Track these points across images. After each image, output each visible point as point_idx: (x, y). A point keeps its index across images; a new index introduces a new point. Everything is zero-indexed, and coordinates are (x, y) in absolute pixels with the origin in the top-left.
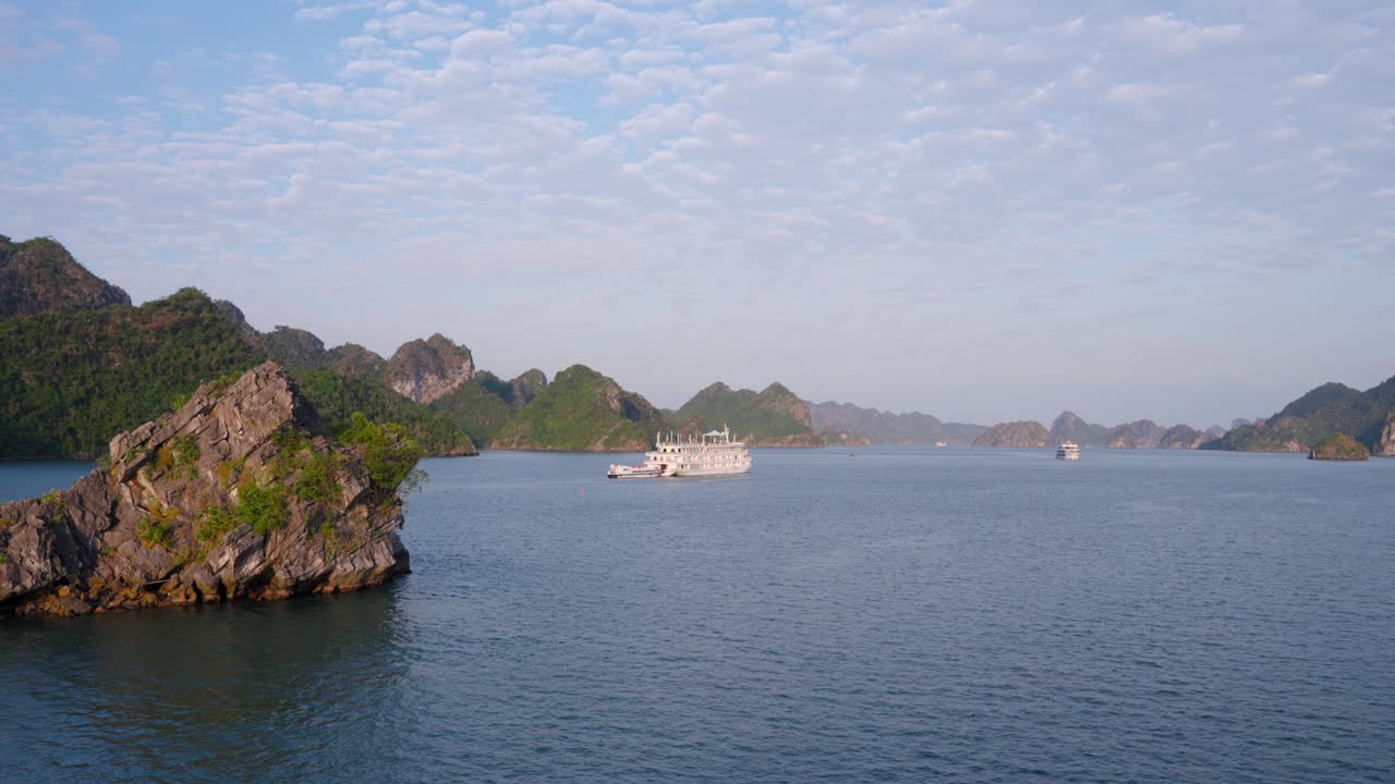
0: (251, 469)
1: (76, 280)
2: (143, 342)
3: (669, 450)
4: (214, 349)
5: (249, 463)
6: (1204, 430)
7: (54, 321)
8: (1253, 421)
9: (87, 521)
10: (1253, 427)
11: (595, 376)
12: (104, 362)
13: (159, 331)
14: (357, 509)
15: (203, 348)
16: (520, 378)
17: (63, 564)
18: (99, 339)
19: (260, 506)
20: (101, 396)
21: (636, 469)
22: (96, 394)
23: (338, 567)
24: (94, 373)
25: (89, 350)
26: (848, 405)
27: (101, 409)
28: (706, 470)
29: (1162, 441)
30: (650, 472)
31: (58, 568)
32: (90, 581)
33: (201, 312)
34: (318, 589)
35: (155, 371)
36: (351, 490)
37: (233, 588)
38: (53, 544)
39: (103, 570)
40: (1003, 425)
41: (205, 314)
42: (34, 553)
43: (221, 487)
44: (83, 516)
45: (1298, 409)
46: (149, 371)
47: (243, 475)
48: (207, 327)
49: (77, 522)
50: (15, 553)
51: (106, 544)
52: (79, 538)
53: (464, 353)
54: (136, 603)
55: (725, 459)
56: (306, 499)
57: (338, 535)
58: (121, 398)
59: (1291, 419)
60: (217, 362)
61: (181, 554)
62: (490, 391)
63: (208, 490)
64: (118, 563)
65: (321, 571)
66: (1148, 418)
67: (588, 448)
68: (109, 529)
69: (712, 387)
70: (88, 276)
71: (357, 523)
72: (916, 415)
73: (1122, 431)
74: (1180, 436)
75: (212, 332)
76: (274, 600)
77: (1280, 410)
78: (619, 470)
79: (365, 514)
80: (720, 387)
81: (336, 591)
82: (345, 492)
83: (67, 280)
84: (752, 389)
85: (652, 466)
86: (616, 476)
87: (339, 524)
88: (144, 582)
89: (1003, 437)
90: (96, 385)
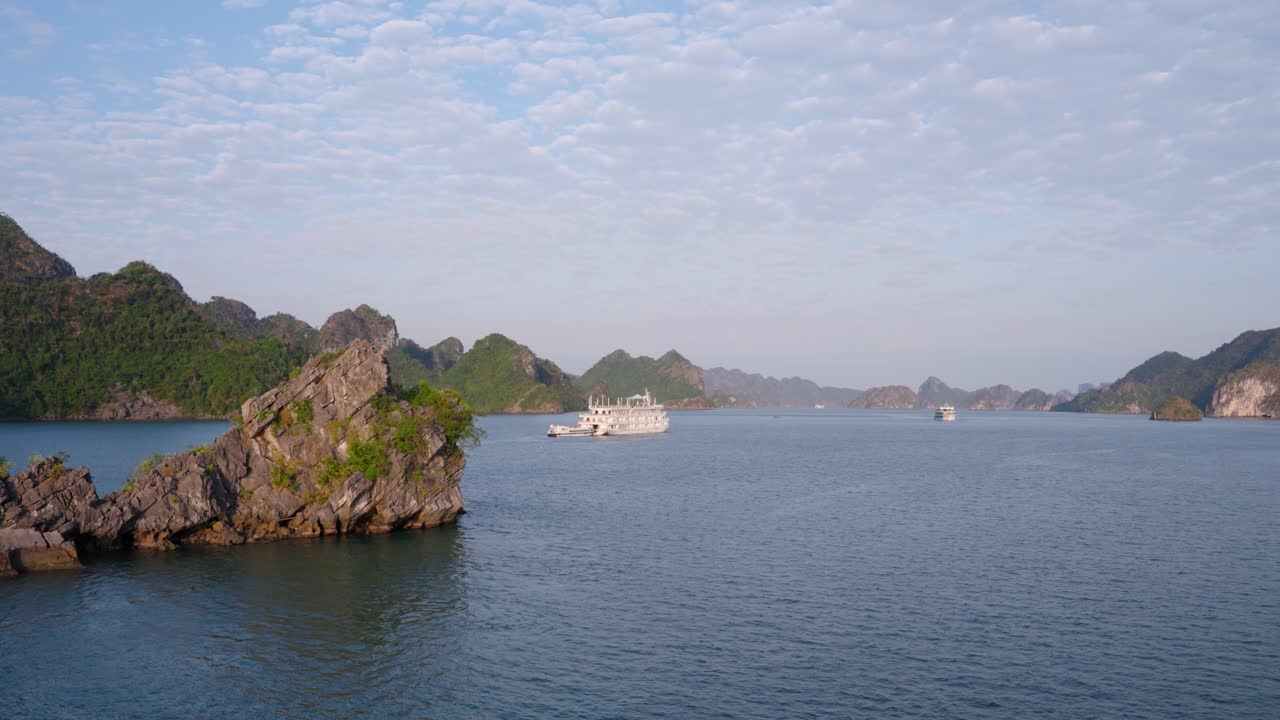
0: (355, 427)
1: (28, 253)
2: (102, 313)
3: (600, 412)
4: (167, 319)
5: (354, 422)
6: (1054, 394)
7: (19, 292)
8: (1097, 385)
9: (230, 469)
10: (1099, 391)
11: (510, 344)
12: (66, 330)
13: (117, 302)
14: (436, 460)
15: (157, 317)
16: (439, 345)
17: (218, 504)
18: (61, 310)
19: (369, 457)
20: (65, 362)
21: (573, 429)
22: (60, 360)
23: (427, 507)
24: (58, 340)
25: (53, 320)
26: (735, 372)
27: (65, 374)
28: (632, 429)
29: (1017, 403)
30: (585, 431)
31: (215, 507)
32: (234, 518)
33: (154, 284)
34: (410, 524)
35: (113, 338)
36: (435, 444)
37: (347, 524)
38: (211, 488)
39: (243, 510)
40: (875, 389)
41: (157, 286)
42: (199, 495)
43: (331, 442)
44: (228, 466)
45: (1138, 375)
46: (108, 339)
47: (348, 432)
48: (161, 298)
49: (224, 470)
50: (184, 494)
51: (243, 488)
52: (226, 484)
53: (389, 323)
54: (275, 535)
55: (646, 419)
56: (403, 452)
57: (424, 481)
58: (83, 364)
59: (1132, 384)
60: (171, 331)
61: (303, 496)
62: (414, 357)
63: (321, 444)
64: (256, 503)
65: (416, 510)
66: (1004, 383)
67: (506, 410)
68: (246, 476)
69: (613, 354)
70: (39, 250)
71: (437, 471)
72: (797, 380)
73: (981, 395)
74: (1033, 399)
75: (165, 303)
76: (378, 534)
77: (1123, 376)
78: (558, 430)
79: (442, 464)
80: (620, 354)
81: (423, 527)
82: (429, 446)
83: (20, 253)
84: (650, 356)
85: (585, 426)
86: (555, 435)
87: (424, 472)
88: (278, 519)
89: (876, 400)
90: (60, 352)
